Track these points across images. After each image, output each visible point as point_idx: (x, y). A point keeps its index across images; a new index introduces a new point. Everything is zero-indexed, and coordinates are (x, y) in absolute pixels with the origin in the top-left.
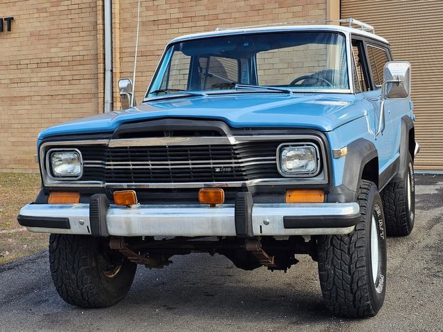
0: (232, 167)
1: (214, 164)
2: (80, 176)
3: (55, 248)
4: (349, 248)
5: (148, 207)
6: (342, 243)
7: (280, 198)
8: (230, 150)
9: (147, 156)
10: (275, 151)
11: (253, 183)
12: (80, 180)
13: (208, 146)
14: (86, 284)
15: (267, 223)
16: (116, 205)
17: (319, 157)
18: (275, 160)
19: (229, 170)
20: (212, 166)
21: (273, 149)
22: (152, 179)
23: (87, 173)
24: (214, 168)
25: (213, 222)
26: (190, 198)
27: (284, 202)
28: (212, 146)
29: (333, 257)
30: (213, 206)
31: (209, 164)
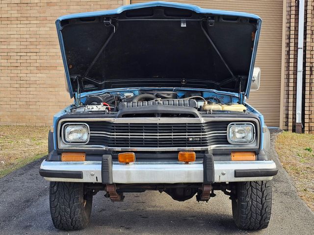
0: (200, 138)
1: (188, 135)
2: (88, 142)
3: (55, 190)
4: (261, 188)
5: (141, 164)
6: (257, 184)
7: (228, 157)
8: (200, 127)
9: (142, 130)
10: (227, 127)
11: (211, 147)
12: (86, 145)
14: (76, 215)
15: (223, 174)
16: (118, 162)
17: (255, 132)
18: (226, 133)
19: (199, 139)
20: (187, 137)
21: (226, 126)
22: (144, 145)
23: (92, 140)
24: (188, 138)
25: (189, 174)
26: (173, 158)
27: (230, 160)
28: (188, 124)
29: (251, 194)
30: (187, 163)
31: (185, 135)
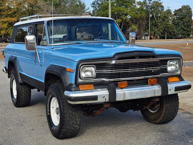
0: (157, 70)
1: (152, 69)
2: (95, 77)
13: (151, 62)
18: (166, 66)
21: (167, 62)
24: (152, 70)
26: (145, 83)
28: (153, 62)
30: (152, 85)
